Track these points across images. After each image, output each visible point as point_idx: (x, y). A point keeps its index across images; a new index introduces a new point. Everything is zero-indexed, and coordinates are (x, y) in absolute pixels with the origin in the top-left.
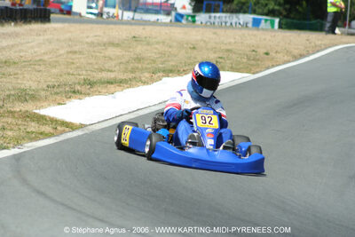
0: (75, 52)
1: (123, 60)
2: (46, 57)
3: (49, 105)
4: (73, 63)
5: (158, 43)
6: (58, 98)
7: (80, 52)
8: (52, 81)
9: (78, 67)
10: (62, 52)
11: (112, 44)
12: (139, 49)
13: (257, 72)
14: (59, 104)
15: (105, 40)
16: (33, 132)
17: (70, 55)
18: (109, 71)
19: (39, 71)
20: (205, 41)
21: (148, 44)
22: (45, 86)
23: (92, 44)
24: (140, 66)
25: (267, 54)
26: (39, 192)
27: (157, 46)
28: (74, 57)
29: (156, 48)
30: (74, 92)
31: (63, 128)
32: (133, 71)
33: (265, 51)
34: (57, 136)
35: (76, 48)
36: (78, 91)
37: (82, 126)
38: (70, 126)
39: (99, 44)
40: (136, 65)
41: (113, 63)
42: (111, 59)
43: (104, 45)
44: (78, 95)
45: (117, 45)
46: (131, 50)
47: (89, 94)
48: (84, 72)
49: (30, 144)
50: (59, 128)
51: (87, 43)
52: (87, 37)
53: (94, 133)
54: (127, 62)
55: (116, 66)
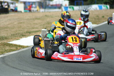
0: (21, 23)
1: (42, 24)
2: (9, 26)
3: (13, 40)
4: (21, 27)
5: (56, 17)
6: (17, 38)
7: (24, 23)
8: (13, 33)
9: (23, 28)
10: (15, 23)
11: (37, 19)
12: (48, 19)
13: (99, 24)
14: (17, 40)
15: (34, 17)
16: (8, 50)
17: (19, 24)
18: (36, 28)
19: (7, 31)
20: (76, 15)
21: (52, 17)
22: (10, 35)
23: (28, 19)
24: (49, 26)
25: (103, 17)
26: (14, 68)
28: (21, 24)
29: (56, 19)
30: (23, 36)
31: (20, 48)
33: (102, 16)
34: (18, 50)
35: (22, 21)
36: (24, 35)
37: (27, 47)
38: (23, 47)
39: (31, 19)
40: (47, 25)
41: (38, 26)
42: (37, 24)
43: (33, 19)
44: (25, 37)
45: (39, 19)
46: (45, 20)
47: (29, 36)
48: (26, 30)
49: (7, 53)
50: (18, 48)
51: (26, 19)
52: (26, 17)
54: (44, 25)
55: (39, 26)
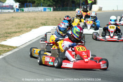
1: (13, 25)
3: (2, 41)
5: (22, 18)
18: (11, 29)
21: (19, 19)
27: (22, 19)
31: (11, 48)
32: (19, 28)
34: (11, 51)
37: (17, 47)
42: (9, 25)
44: (8, 37)
46: (14, 21)
49: (5, 54)
50: (9, 48)
53: (22, 49)
54: (15, 26)
55: (12, 27)
